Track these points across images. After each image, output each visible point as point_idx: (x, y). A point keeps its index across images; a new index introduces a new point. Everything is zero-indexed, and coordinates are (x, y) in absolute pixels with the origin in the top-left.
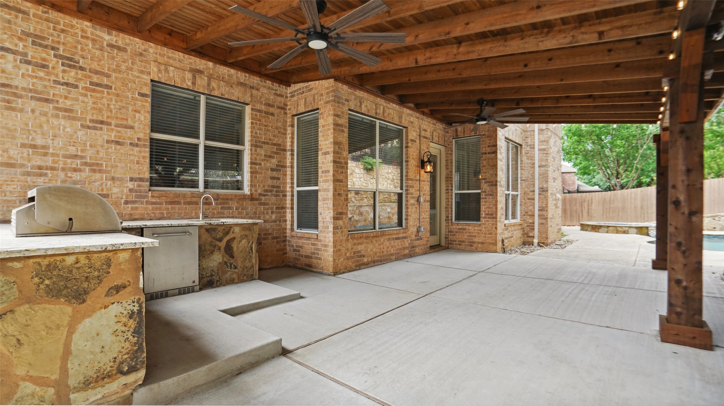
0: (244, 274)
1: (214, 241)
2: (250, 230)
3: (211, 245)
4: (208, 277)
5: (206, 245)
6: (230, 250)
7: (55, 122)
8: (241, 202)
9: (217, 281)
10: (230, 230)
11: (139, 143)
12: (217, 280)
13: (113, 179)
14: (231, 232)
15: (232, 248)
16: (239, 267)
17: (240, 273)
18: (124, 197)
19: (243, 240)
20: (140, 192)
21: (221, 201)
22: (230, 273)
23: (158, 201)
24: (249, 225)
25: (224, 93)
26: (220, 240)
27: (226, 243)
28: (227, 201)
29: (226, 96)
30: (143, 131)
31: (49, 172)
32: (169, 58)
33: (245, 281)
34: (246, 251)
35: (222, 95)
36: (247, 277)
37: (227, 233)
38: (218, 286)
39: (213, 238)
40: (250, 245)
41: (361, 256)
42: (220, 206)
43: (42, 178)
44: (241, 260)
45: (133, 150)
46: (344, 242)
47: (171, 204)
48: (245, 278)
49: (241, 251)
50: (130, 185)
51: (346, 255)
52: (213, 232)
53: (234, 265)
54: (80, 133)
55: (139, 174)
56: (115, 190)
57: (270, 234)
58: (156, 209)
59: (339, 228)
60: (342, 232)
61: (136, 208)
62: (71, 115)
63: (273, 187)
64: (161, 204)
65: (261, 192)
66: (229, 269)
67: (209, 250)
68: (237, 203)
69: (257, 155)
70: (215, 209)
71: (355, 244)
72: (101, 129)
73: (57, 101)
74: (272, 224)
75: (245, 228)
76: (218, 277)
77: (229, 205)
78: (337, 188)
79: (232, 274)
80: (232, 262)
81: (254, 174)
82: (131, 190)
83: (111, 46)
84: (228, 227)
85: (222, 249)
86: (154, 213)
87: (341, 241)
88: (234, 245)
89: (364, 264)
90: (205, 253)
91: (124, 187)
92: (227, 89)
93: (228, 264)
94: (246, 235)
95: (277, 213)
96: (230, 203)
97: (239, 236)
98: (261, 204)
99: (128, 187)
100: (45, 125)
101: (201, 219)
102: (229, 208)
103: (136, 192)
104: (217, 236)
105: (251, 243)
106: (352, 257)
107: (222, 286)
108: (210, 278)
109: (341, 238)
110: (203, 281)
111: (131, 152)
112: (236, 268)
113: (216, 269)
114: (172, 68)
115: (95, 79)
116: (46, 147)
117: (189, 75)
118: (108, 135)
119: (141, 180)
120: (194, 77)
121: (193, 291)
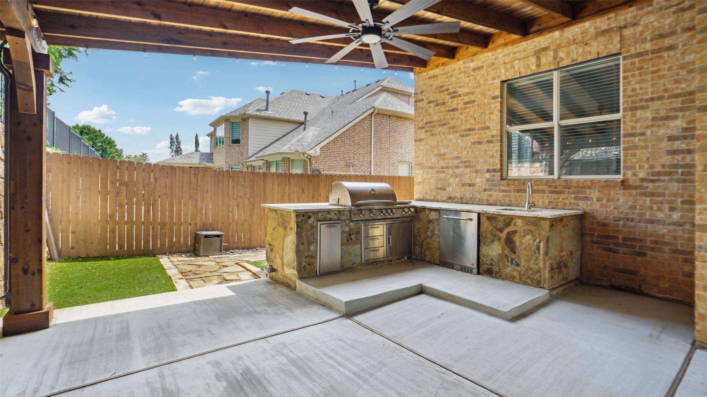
0: (528, 276)
1: (494, 230)
2: (536, 225)
3: (491, 234)
4: (487, 264)
5: (487, 232)
6: (511, 243)
7: (448, 137)
8: (606, 192)
9: (497, 273)
10: (511, 221)
11: (493, 139)
12: (496, 271)
13: (477, 172)
14: (512, 224)
15: (514, 241)
16: (522, 266)
17: (523, 273)
18: (484, 186)
19: (527, 236)
20: (494, 181)
21: (575, 190)
22: (510, 269)
23: (508, 189)
24: (535, 219)
25: (575, 58)
26: (501, 230)
27: (507, 235)
28: (582, 189)
29: (580, 60)
30: (496, 128)
31: (445, 170)
32: (514, 53)
33: (529, 285)
34: (531, 249)
35: (573, 61)
36: (531, 281)
37: (508, 225)
38: (496, 278)
39: (494, 227)
40: (536, 243)
42: (573, 196)
43: (443, 174)
44: (525, 258)
45: (489, 146)
47: (518, 193)
48: (529, 281)
49: (525, 248)
50: (487, 175)
52: (493, 221)
53: (516, 262)
54: (459, 141)
55: (493, 165)
56: (478, 180)
57: (666, 244)
58: (506, 196)
61: (491, 195)
62: (455, 130)
63: (676, 166)
64: (509, 191)
65: (646, 177)
66: (510, 264)
67: (490, 238)
68: (599, 192)
69: (637, 121)
70: (567, 199)
72: (470, 135)
73: (449, 123)
74: (672, 228)
75: (529, 222)
76: (498, 268)
77: (586, 194)
79: (513, 271)
80: (514, 257)
81: (629, 150)
82: (488, 180)
83: (474, 70)
84: (508, 218)
85: (503, 240)
86: (504, 200)
88: (517, 239)
90: (486, 240)
91: (483, 178)
92: (580, 50)
93: (509, 258)
94: (530, 231)
95: (682, 210)
96: (588, 193)
97: (522, 230)
98: (645, 194)
99: (485, 177)
100: (444, 141)
101: (526, 208)
102: (586, 199)
103: (491, 181)
104: (497, 225)
105: (538, 241)
107: (501, 279)
108: (490, 266)
110: (483, 267)
111: (487, 148)
112: (518, 265)
113: (496, 260)
114: (517, 62)
115: (467, 99)
116: (445, 154)
117: (533, 60)
118: (474, 138)
119: (495, 171)
120: (539, 59)
121: (471, 273)
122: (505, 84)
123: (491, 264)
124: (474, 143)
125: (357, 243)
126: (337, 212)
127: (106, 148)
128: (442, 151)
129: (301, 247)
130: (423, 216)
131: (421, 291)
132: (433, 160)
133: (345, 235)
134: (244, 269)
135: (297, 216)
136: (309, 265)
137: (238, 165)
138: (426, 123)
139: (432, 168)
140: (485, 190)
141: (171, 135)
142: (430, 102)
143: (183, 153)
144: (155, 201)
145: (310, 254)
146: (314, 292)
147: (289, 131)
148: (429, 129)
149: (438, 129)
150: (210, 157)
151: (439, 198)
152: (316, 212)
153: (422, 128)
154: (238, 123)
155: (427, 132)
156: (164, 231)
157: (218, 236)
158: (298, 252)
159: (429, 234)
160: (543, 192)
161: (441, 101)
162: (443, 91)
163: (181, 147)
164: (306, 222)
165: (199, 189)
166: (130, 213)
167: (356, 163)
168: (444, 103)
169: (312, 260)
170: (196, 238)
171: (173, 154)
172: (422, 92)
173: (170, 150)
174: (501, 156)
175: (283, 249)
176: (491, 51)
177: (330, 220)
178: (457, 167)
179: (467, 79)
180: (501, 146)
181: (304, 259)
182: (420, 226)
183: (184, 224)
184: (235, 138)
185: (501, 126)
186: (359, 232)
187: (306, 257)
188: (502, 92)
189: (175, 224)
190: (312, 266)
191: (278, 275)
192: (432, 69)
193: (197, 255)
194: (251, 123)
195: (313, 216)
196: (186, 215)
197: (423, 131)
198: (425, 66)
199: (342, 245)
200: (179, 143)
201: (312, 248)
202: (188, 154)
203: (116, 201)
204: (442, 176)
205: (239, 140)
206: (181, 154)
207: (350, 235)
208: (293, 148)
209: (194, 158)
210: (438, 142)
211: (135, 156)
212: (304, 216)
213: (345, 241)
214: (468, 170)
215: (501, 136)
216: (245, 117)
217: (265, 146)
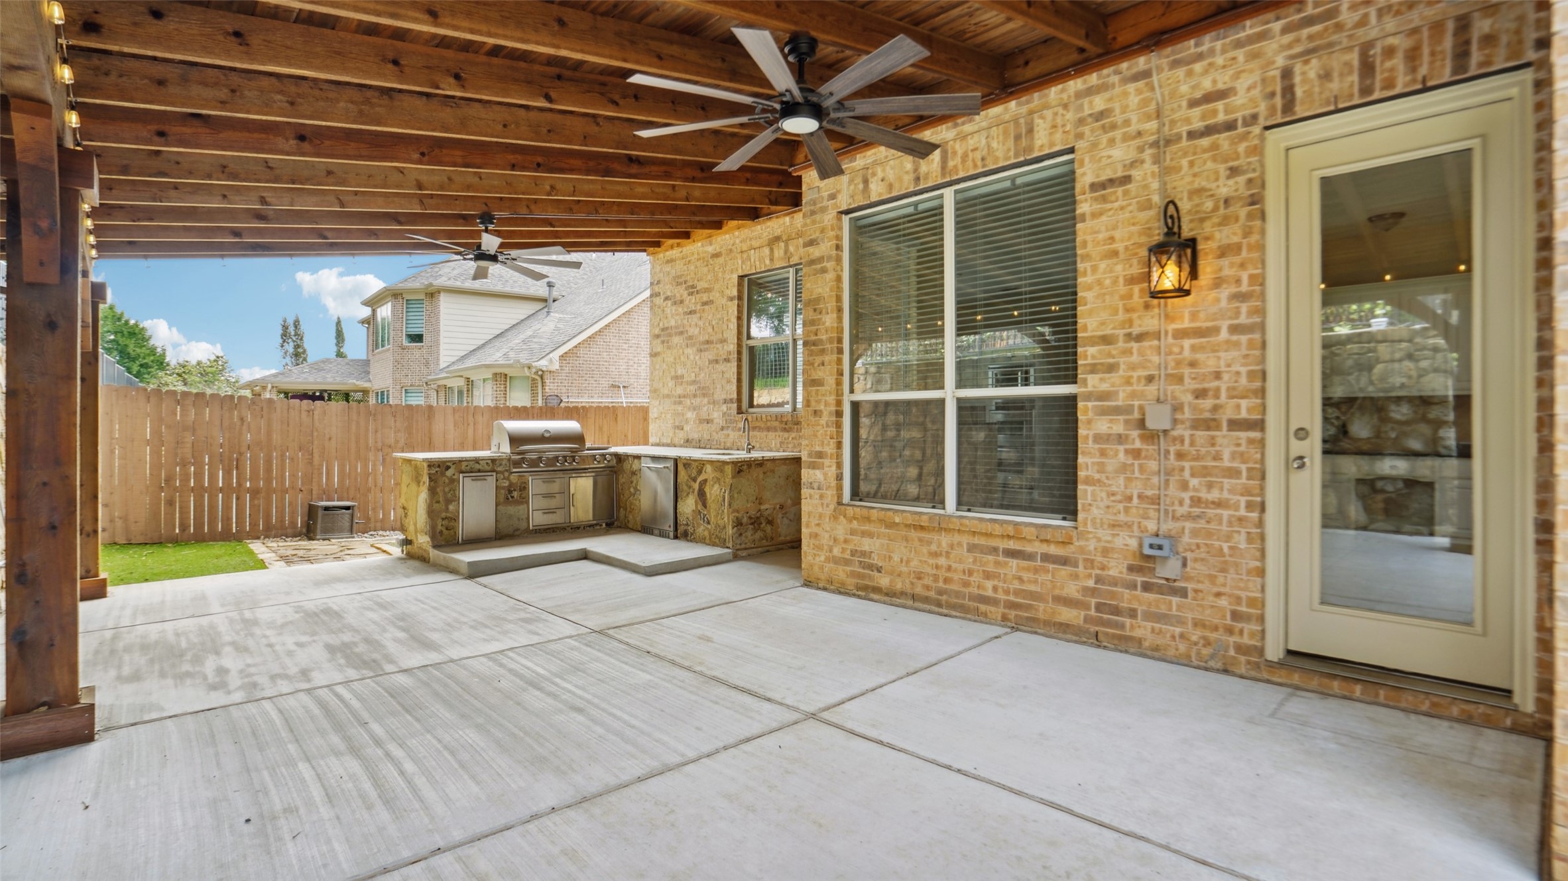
0: (716, 536)
1: (688, 479)
2: (722, 471)
3: (687, 485)
4: (683, 525)
5: (682, 483)
6: (703, 496)
7: (686, 351)
9: (693, 534)
10: (702, 467)
12: (691, 532)
13: (714, 402)
14: (703, 471)
15: (705, 493)
16: (711, 523)
17: (712, 531)
19: (715, 485)
20: (731, 416)
22: (702, 528)
24: (720, 464)
26: (695, 480)
27: (699, 486)
31: (683, 399)
33: (717, 546)
34: (718, 501)
36: (719, 541)
37: (700, 472)
38: (691, 541)
39: (687, 475)
40: (722, 493)
41: (871, 567)
44: (714, 513)
45: (726, 367)
46: (827, 520)
49: (713, 501)
50: (724, 408)
51: (831, 551)
52: (688, 468)
53: (707, 519)
54: (697, 357)
55: (730, 394)
56: (715, 414)
59: (816, 486)
60: (821, 497)
61: (728, 435)
62: (693, 341)
66: (702, 522)
67: (684, 491)
71: (853, 532)
72: (707, 349)
73: (687, 331)
75: (718, 467)
76: (692, 529)
78: (812, 399)
79: (704, 530)
80: (705, 512)
82: (725, 414)
83: (712, 256)
84: (700, 463)
85: (696, 492)
87: (821, 516)
88: (707, 490)
89: (877, 590)
90: (681, 493)
91: (720, 411)
93: (702, 515)
94: (717, 479)
97: (711, 478)
99: (723, 410)
100: (681, 356)
103: (728, 416)
104: (691, 473)
106: (847, 562)
107: (695, 541)
108: (687, 527)
109: (820, 510)
110: (681, 529)
111: (725, 369)
112: (709, 523)
113: (691, 518)
114: (753, 251)
115: (705, 297)
116: (682, 376)
117: (766, 251)
118: (710, 355)
119: (731, 401)
120: (772, 250)
121: (669, 537)
122: (746, 279)
123: (687, 525)
124: (710, 362)
125: (522, 503)
126: (489, 462)
127: (126, 346)
128: (679, 373)
129: (436, 506)
130: (626, 466)
131: (584, 556)
132: (670, 384)
133: (503, 492)
134: (376, 551)
135: (429, 466)
136: (447, 529)
137: (419, 386)
138: (663, 330)
139: (668, 396)
140: (722, 429)
141: (285, 321)
142: (667, 299)
143: (309, 360)
144: (241, 454)
145: (449, 515)
146: (445, 558)
147: (523, 317)
148: (666, 339)
149: (676, 340)
150: (364, 366)
151: (676, 441)
152: (459, 462)
153: (658, 336)
154: (420, 301)
155: (663, 342)
156: (256, 502)
157: (348, 508)
158: (431, 513)
159: (632, 490)
160: (775, 429)
161: (678, 298)
162: (681, 284)
163: (306, 346)
164: (443, 474)
165: (315, 434)
166: (199, 475)
167: (632, 381)
168: (682, 302)
169: (452, 524)
170: (312, 511)
171: (288, 360)
172: (659, 282)
173: (280, 353)
174: (739, 380)
175: (416, 512)
176: (726, 233)
177: (479, 471)
178: (695, 396)
179: (706, 269)
180: (739, 367)
181: (439, 522)
182: (624, 480)
183: (290, 491)
184: (415, 331)
185: (739, 339)
186: (525, 488)
187: (443, 519)
188: (740, 292)
189: (275, 491)
190: (452, 532)
191: (413, 548)
192: (667, 250)
193: (310, 539)
194: (446, 304)
195: (453, 467)
196: (293, 476)
197: (659, 341)
198: (659, 246)
199: (497, 505)
200: (299, 336)
201: (451, 507)
202: (316, 363)
203: (176, 455)
204: (680, 408)
205: (422, 335)
206: (305, 359)
207: (510, 492)
208: (512, 355)
209: (330, 371)
210: (675, 359)
211: (199, 363)
212: (439, 466)
213: (502, 499)
214: (706, 400)
215: (739, 353)
216: (430, 290)
217: (475, 347)
